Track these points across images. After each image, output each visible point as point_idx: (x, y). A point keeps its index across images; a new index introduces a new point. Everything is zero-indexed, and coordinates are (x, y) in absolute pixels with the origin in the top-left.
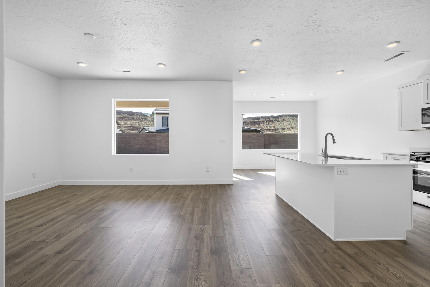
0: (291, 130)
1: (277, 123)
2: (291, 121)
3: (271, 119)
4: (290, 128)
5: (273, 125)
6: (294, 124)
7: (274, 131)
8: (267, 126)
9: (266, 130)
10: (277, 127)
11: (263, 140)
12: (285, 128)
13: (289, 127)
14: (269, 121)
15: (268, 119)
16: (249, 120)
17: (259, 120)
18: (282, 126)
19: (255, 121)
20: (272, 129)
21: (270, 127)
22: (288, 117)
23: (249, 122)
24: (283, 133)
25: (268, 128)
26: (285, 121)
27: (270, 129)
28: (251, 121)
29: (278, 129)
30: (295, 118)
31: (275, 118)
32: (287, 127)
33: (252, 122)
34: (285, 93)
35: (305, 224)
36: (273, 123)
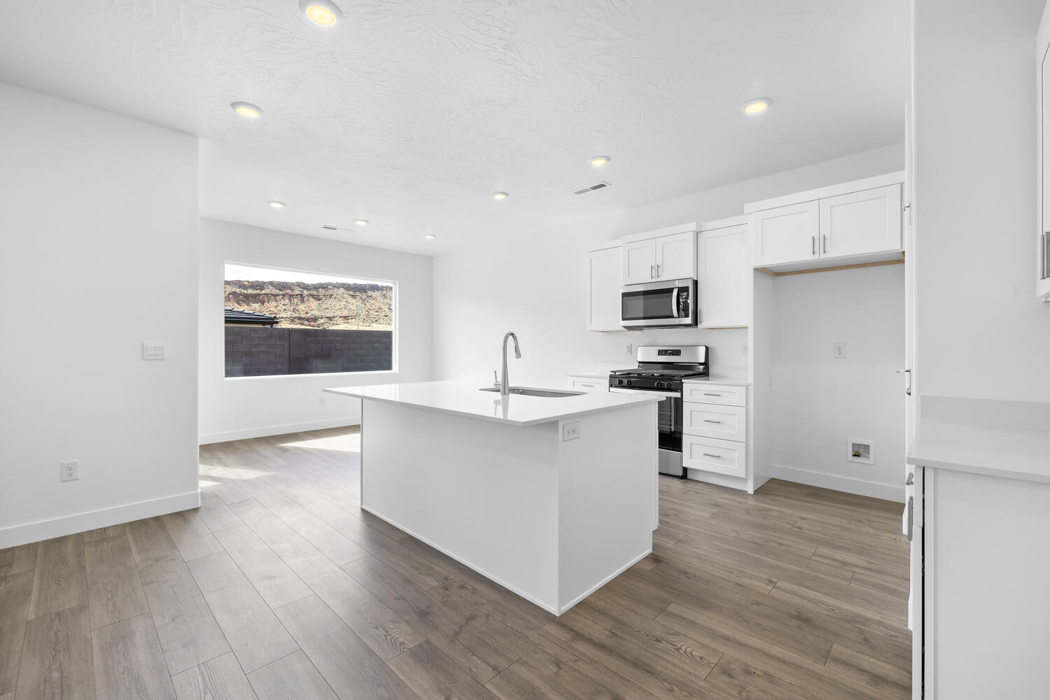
0: (349, 321)
1: (314, 303)
2: (350, 300)
3: (297, 292)
4: (345, 318)
5: (302, 307)
6: (355, 309)
7: (306, 323)
8: (285, 309)
9: (282, 318)
10: (313, 312)
11: (286, 346)
12: (334, 317)
13: (343, 315)
14: (291, 296)
15: (289, 291)
17: (261, 290)
18: (327, 311)
19: (250, 291)
20: (300, 318)
21: (293, 311)
22: (342, 290)
23: (230, 294)
24: (330, 328)
25: (288, 314)
26: (335, 298)
27: (294, 316)
28: (238, 290)
29: (315, 319)
30: (358, 293)
31: (308, 290)
32: (339, 313)
33: (241, 294)
34: (368, 222)
35: (474, 591)
36: (302, 300)
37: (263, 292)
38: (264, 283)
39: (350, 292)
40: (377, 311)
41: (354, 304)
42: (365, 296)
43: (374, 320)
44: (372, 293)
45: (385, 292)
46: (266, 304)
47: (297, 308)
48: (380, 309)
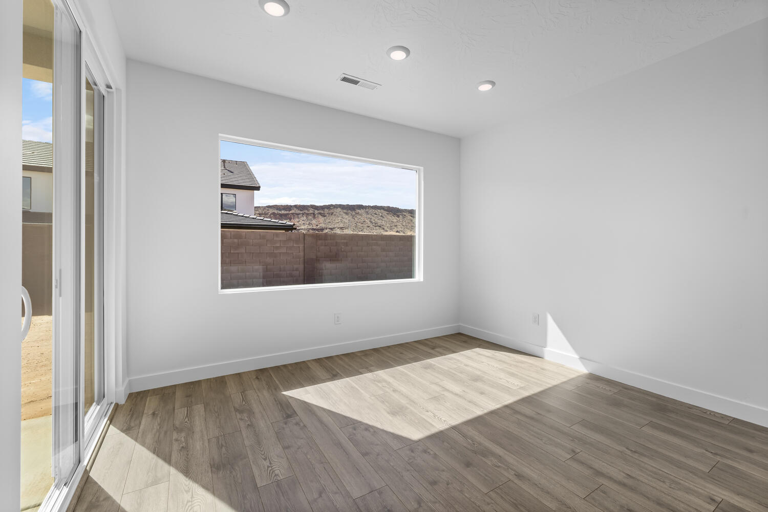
0: (344, 230)
1: (321, 219)
2: (344, 216)
3: (311, 212)
5: (314, 222)
6: (348, 222)
8: (304, 224)
9: (302, 229)
10: (321, 225)
11: (302, 248)
12: (334, 228)
13: (340, 227)
14: (308, 214)
15: (306, 211)
16: (271, 211)
17: (290, 211)
18: (330, 224)
19: (283, 212)
20: (313, 229)
21: (309, 224)
22: (339, 209)
23: (271, 214)
25: (306, 227)
26: (335, 215)
27: (309, 228)
28: (276, 212)
29: (322, 230)
30: (350, 211)
31: (318, 210)
32: (337, 225)
33: (278, 214)
36: (314, 217)
37: (291, 212)
38: (291, 206)
39: (345, 211)
40: (362, 224)
41: (347, 219)
42: (354, 213)
43: (360, 229)
44: (359, 211)
45: (367, 210)
46: (292, 220)
47: (311, 222)
48: (364, 222)
